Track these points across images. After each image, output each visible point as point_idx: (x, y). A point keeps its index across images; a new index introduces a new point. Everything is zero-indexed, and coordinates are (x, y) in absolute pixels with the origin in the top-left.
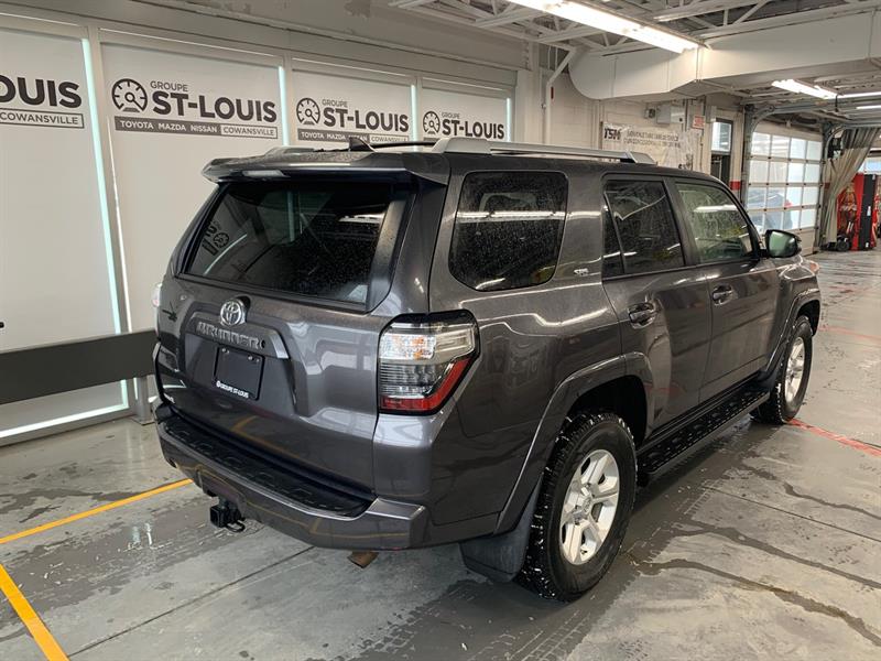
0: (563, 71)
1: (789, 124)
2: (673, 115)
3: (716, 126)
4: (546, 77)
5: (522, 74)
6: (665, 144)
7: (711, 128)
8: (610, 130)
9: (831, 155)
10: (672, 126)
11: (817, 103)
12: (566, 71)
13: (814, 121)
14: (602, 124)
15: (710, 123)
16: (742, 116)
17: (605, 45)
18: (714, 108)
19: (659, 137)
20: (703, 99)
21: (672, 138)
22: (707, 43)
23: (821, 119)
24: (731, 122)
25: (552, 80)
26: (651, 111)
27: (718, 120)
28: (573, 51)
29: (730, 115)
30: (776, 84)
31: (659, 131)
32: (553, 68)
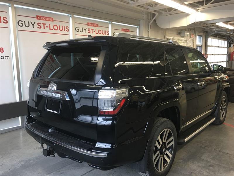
0: (154, 20)
1: (218, 37)
2: (185, 34)
3: (198, 37)
4: (149, 22)
5: (142, 21)
6: (183, 42)
7: (196, 38)
8: (167, 38)
9: (230, 46)
10: (185, 37)
11: (227, 30)
12: (155, 20)
13: (225, 36)
14: (165, 36)
15: (196, 36)
16: (205, 34)
17: (167, 12)
18: (197, 32)
19: (181, 40)
20: (194, 29)
21: (185, 41)
22: (199, 11)
23: (227, 35)
24: (202, 36)
25: (151, 23)
26: (179, 32)
27: (198, 35)
28: (157, 14)
29: (201, 34)
30: (217, 24)
31: (181, 38)
32: (151, 20)
